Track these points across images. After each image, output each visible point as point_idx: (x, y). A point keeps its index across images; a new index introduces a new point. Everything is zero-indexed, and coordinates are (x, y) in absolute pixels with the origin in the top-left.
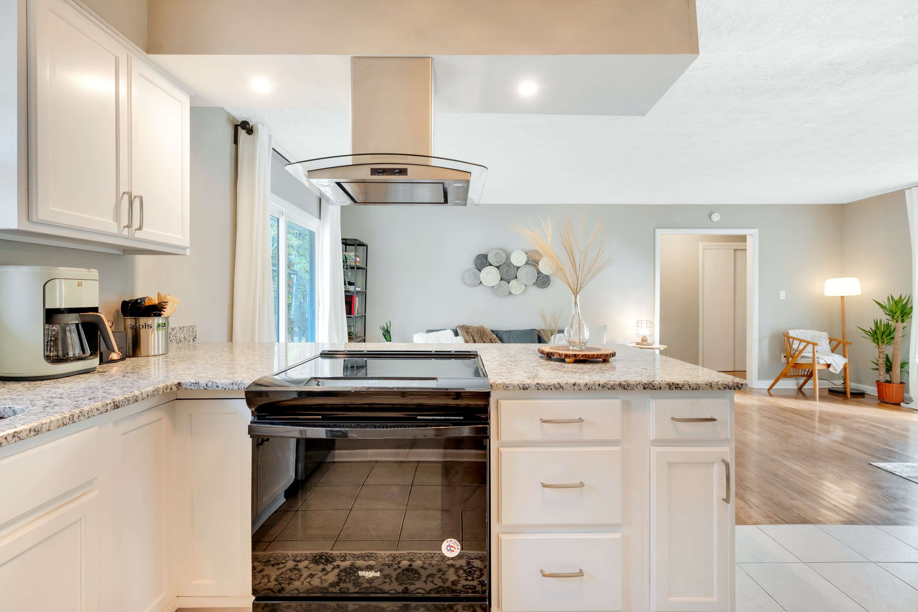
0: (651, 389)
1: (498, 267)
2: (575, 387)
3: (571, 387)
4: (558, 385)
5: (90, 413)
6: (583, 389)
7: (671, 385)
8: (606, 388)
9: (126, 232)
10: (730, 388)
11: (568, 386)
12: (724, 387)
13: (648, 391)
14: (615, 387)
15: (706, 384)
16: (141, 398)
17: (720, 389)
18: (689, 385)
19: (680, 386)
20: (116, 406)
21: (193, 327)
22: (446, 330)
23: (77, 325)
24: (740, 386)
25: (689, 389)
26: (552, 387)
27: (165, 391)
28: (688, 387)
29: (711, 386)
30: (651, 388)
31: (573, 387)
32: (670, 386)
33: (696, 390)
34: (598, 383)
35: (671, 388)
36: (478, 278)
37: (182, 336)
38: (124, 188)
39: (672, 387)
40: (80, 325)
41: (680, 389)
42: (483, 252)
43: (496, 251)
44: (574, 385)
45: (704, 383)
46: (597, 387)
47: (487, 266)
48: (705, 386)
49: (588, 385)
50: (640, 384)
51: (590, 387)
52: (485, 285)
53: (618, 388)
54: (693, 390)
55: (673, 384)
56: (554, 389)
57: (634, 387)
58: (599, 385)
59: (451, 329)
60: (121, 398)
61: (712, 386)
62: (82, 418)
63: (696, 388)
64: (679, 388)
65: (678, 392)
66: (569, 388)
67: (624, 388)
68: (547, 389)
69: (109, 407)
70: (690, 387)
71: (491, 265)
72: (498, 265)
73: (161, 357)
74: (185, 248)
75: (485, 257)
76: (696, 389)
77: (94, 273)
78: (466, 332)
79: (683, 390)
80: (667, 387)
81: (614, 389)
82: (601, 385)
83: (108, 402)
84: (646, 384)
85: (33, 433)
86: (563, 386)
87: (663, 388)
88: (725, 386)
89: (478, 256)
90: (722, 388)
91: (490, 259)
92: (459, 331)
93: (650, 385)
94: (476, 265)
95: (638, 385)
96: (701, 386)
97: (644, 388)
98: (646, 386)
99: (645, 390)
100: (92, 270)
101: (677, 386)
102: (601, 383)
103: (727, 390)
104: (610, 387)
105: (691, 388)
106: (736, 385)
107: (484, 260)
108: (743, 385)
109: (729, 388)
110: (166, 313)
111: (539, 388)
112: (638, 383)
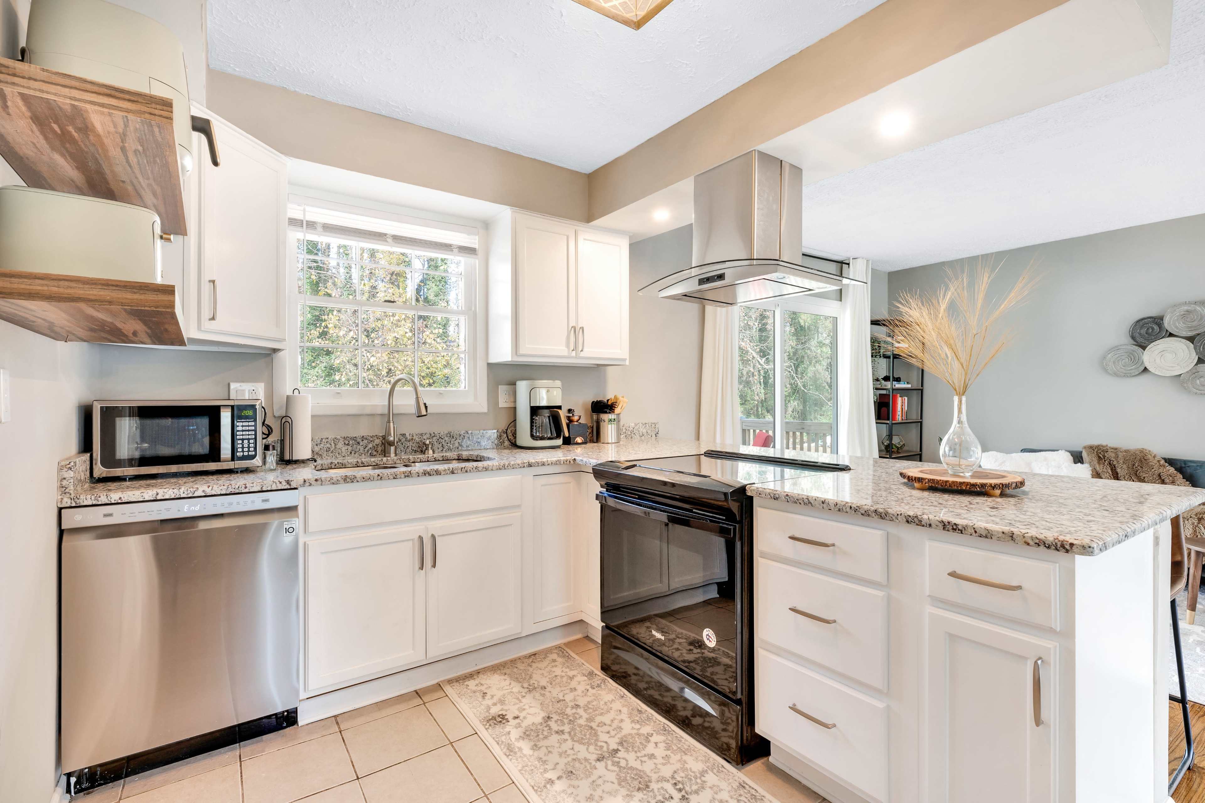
0: (917, 525)
1: (1191, 339)
2: (825, 505)
3: (820, 505)
4: (807, 500)
5: (514, 466)
6: (832, 509)
7: (947, 524)
8: (859, 513)
9: (574, 354)
10: (1047, 546)
11: (816, 503)
12: (1036, 543)
13: (912, 526)
14: (870, 513)
15: (1003, 533)
16: (547, 464)
17: (1028, 544)
18: (974, 528)
19: (960, 527)
20: (530, 465)
21: (655, 424)
22: (1057, 450)
23: (549, 417)
24: (1068, 547)
25: (974, 534)
26: (801, 502)
27: (565, 462)
28: (973, 531)
29: (1012, 537)
30: (917, 523)
31: (822, 505)
32: (945, 525)
33: (986, 539)
34: (850, 504)
35: (947, 529)
36: (1135, 360)
37: (644, 431)
38: (573, 323)
39: (948, 527)
40: (551, 417)
41: (960, 532)
42: (1153, 312)
43: (1186, 308)
44: (823, 503)
45: (1001, 530)
46: (848, 509)
47: (1163, 337)
48: (1001, 535)
49: (838, 506)
50: (901, 514)
51: (841, 508)
52: (1156, 373)
53: (874, 515)
54: (981, 537)
55: (949, 523)
56: (802, 503)
57: (894, 518)
58: (851, 507)
59: (1066, 451)
60: (533, 461)
61: (1014, 536)
62: (509, 467)
63: (986, 535)
64: (959, 530)
65: (956, 535)
66: (818, 505)
67: (881, 516)
68: (796, 502)
69: (525, 465)
70: (976, 532)
71: (1171, 335)
72: (1190, 334)
73: (613, 445)
74: (625, 360)
75: (1158, 321)
76: (986, 537)
77: (558, 383)
78: (1099, 457)
79: (966, 534)
80: (940, 525)
81: (869, 515)
82: (853, 508)
83: (525, 462)
84: (910, 516)
85: (484, 469)
86: (812, 502)
87: (933, 525)
88: (1037, 541)
89: (1138, 321)
90: (1031, 543)
91: (1168, 323)
92: (1085, 455)
93: (915, 519)
94: (1133, 338)
95: (899, 516)
96: (993, 533)
97: (908, 522)
98: (910, 519)
99: (908, 525)
100: (556, 381)
101: (955, 527)
102: (853, 506)
103: (1042, 547)
104: (863, 512)
105: (977, 534)
106: (1059, 544)
107: (1156, 328)
108: (1074, 546)
109: (1045, 546)
110: (617, 411)
111: (789, 500)
112: (899, 513)
